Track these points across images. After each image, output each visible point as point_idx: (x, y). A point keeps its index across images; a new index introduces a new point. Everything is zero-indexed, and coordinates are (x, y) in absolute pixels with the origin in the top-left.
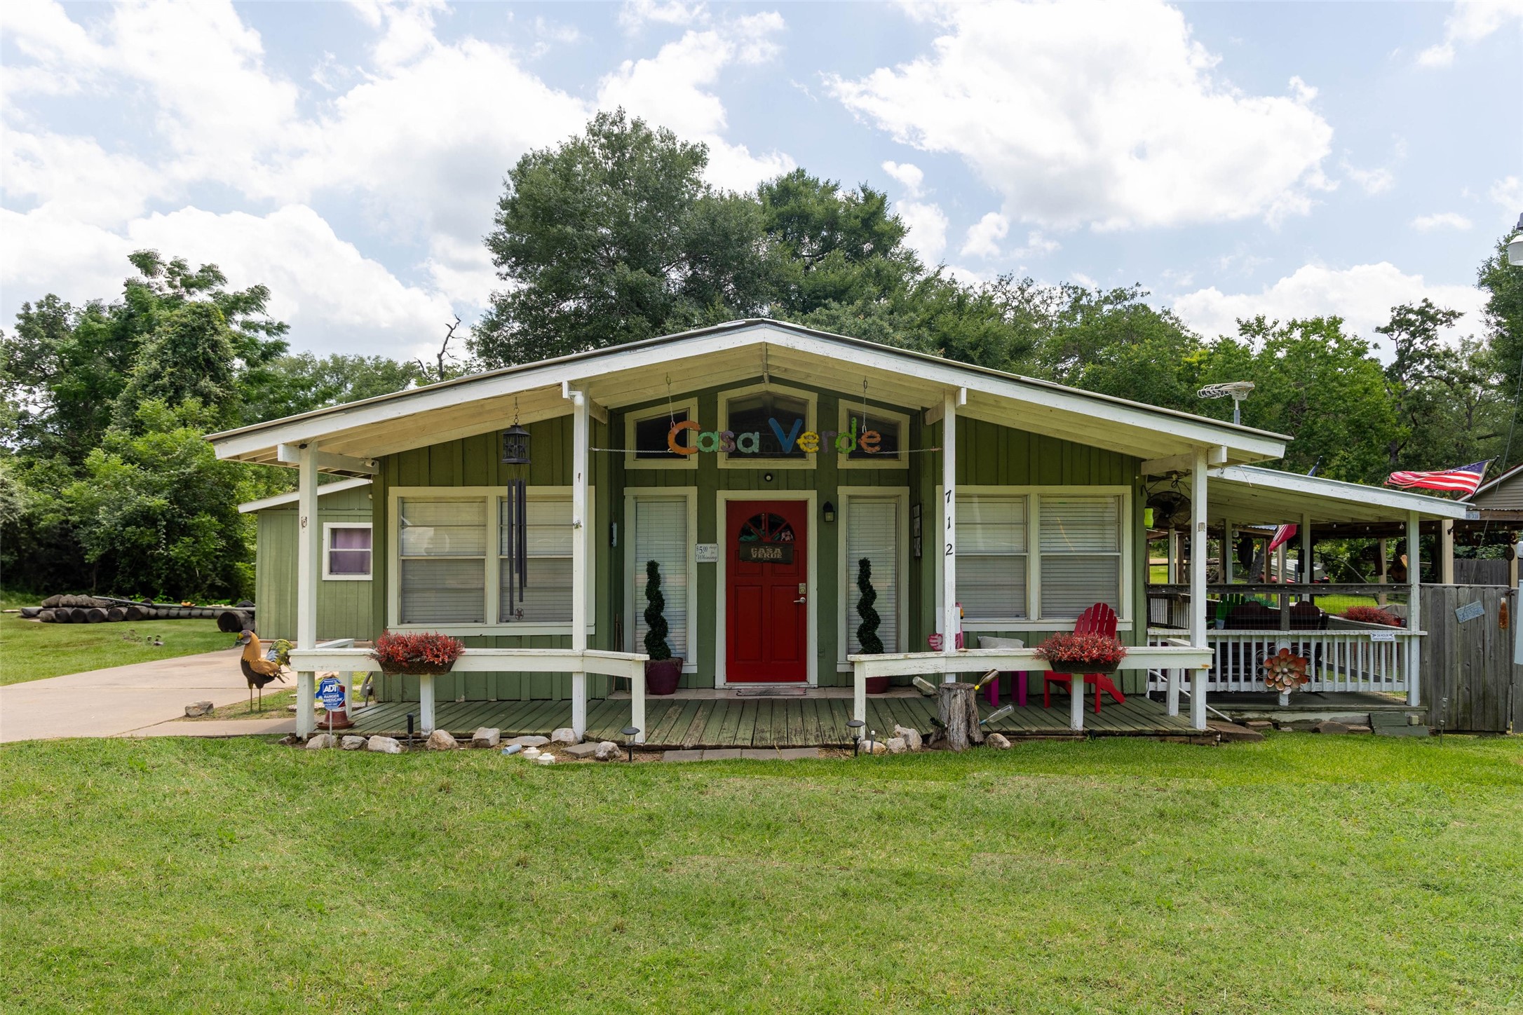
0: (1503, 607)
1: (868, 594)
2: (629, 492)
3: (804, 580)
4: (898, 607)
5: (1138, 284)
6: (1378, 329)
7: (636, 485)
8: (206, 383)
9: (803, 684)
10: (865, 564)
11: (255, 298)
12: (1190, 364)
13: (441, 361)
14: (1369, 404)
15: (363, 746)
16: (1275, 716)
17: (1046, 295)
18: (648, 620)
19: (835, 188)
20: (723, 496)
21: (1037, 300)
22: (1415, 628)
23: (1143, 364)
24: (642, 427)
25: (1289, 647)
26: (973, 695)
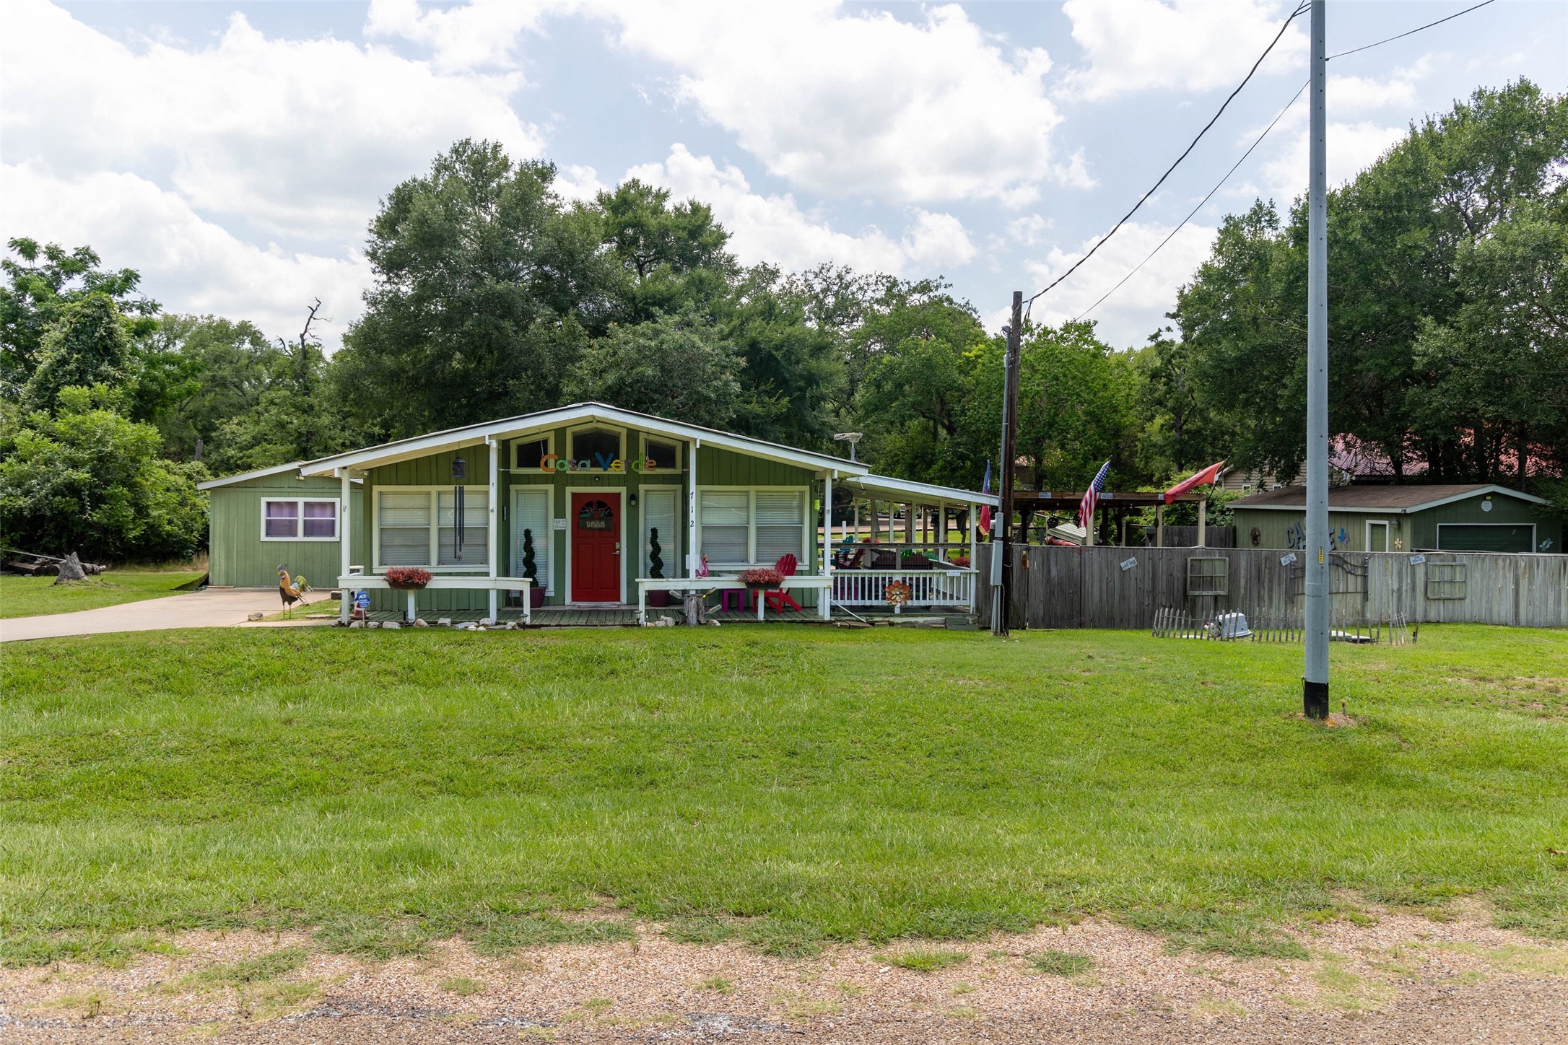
0: (1024, 556)
1: (657, 549)
2: (513, 488)
3: (619, 540)
4: (675, 556)
5: (941, 277)
6: (1168, 315)
7: (517, 483)
8: (105, 368)
9: (618, 603)
10: (654, 531)
11: (130, 278)
12: (967, 358)
13: (303, 340)
14: (1102, 398)
15: (380, 627)
16: (891, 619)
17: (862, 282)
18: (525, 564)
19: (666, 195)
20: (569, 490)
21: (854, 288)
22: (973, 569)
23: (929, 359)
24: (521, 448)
25: (900, 580)
26: (701, 600)
